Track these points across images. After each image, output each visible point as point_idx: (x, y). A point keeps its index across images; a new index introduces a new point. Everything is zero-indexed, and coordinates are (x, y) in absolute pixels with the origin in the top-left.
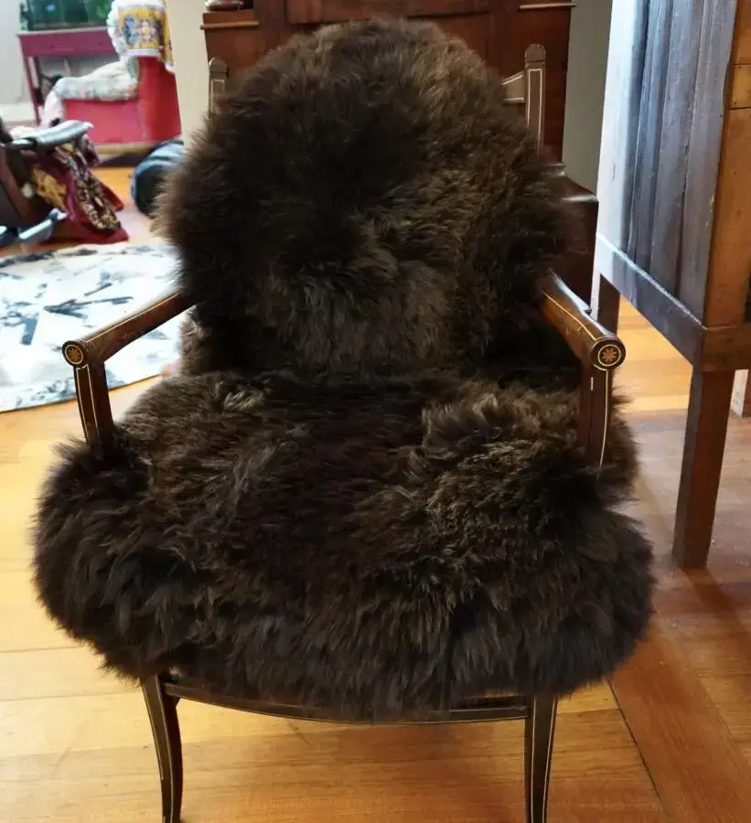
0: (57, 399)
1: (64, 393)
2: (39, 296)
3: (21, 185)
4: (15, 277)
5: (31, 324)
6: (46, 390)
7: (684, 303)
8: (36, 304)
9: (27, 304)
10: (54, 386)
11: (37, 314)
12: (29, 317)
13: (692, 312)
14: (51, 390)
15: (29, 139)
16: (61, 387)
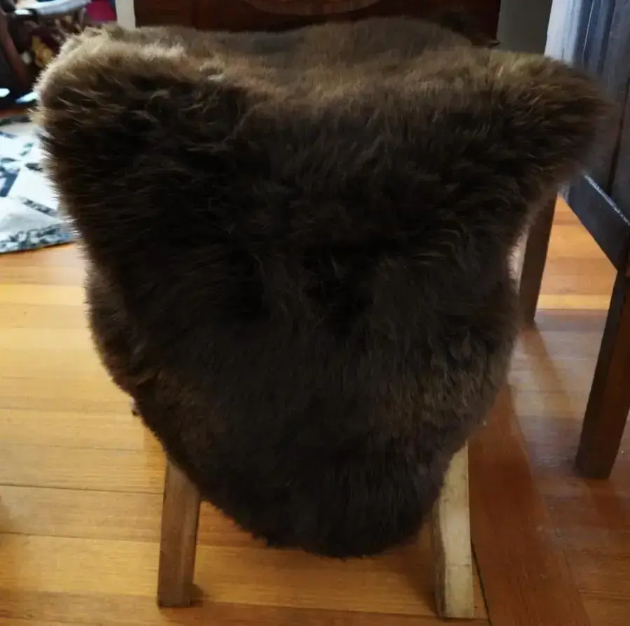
0: (16, 248)
1: (23, 243)
2: (24, 154)
3: (20, 51)
4: (9, 136)
5: (11, 177)
6: (10, 239)
7: (615, 201)
8: (19, 161)
9: (12, 160)
10: (17, 236)
11: (18, 170)
12: (11, 172)
13: (623, 212)
14: (13, 239)
15: (30, 10)
16: (22, 238)
